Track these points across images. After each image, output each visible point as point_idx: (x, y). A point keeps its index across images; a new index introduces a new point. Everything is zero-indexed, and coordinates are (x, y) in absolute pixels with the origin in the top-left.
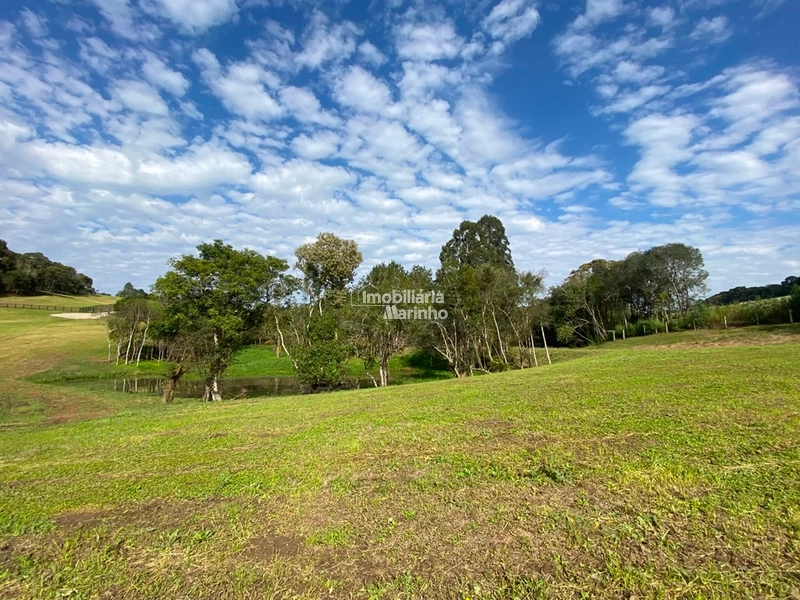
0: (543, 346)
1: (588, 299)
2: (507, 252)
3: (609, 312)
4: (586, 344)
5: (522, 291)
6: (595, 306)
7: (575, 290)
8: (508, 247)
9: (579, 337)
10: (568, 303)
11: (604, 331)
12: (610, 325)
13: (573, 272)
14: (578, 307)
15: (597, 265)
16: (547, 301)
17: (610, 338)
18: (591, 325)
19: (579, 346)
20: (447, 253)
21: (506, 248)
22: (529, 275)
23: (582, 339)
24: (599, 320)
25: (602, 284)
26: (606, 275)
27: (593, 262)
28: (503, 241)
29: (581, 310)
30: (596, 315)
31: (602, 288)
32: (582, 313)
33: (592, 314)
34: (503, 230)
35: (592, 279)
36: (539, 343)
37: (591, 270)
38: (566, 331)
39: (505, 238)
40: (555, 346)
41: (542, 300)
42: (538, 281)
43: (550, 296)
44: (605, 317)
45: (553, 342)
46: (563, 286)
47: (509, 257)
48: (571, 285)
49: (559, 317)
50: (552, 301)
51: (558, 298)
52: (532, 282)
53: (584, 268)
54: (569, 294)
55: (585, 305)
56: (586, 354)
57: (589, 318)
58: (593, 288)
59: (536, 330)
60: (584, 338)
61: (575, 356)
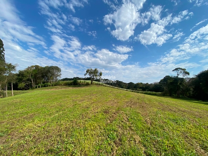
0: (11, 90)
1: (32, 76)
2: (3, 54)
3: (37, 80)
4: (28, 89)
5: (6, 70)
6: (33, 78)
7: (28, 72)
8: (4, 52)
9: (26, 87)
10: (25, 76)
11: (35, 85)
12: (37, 84)
13: (28, 67)
14: (28, 78)
15: (37, 67)
16: (17, 75)
17: (36, 88)
18: (31, 84)
19: (26, 90)
21: (3, 52)
22: (10, 64)
23: (27, 88)
24: (34, 82)
25: (37, 72)
26: (39, 70)
27: (36, 66)
28: (2, 49)
29: (29, 79)
30: (33, 81)
31: (37, 73)
32: (29, 80)
33: (32, 80)
34: (3, 45)
35: (34, 70)
36: (9, 89)
37: (34, 68)
38: (22, 85)
39: (3, 48)
40: (16, 90)
41: (15, 74)
42: (14, 67)
43: (18, 73)
44: (36, 82)
45: (16, 88)
46: (24, 71)
47: (3, 56)
48: (27, 71)
49: (20, 80)
50: (18, 75)
51: (21, 74)
52: (11, 67)
53: (32, 67)
54: (25, 74)
55: (30, 78)
56: (27, 92)
57: (31, 81)
58: (34, 73)
59: (10, 84)
60: (28, 87)
61: (23, 93)
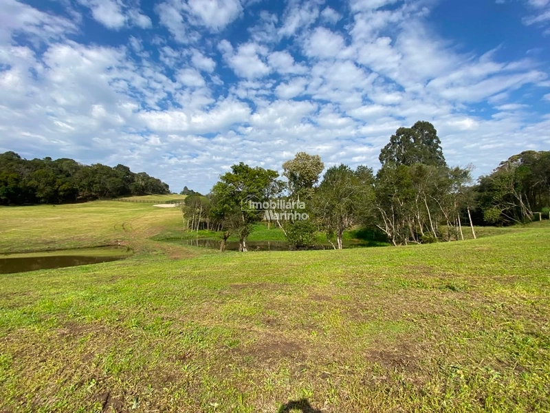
0: (470, 225)
1: (516, 186)
2: (439, 149)
3: (537, 196)
4: (512, 223)
5: (451, 182)
6: (522, 192)
7: (502, 178)
8: (439, 145)
9: (506, 218)
10: (495, 190)
11: (531, 212)
12: (535, 208)
13: (502, 164)
14: (505, 193)
15: (527, 156)
16: (475, 189)
17: (537, 219)
18: (518, 208)
19: (505, 225)
20: (385, 154)
21: (438, 147)
22: (457, 169)
23: (509, 219)
24: (526, 203)
25: (530, 173)
26: (534, 165)
27: (523, 153)
28: (435, 141)
29: (509, 196)
30: (524, 199)
31: (530, 176)
32: (508, 198)
33: (520, 198)
34: (435, 132)
35: (520, 169)
36: (465, 223)
37: (519, 160)
38: (493, 212)
39: (437, 138)
40: (481, 225)
41: (471, 188)
42: (466, 174)
43: (479, 184)
44: (532, 201)
45: (479, 220)
46: (491, 176)
47: (441, 153)
48: (500, 175)
49: (487, 201)
50: (480, 189)
51: (487, 186)
52: (461, 175)
53: (512, 159)
54: (497, 183)
55: (513, 191)
56: (509, 231)
57: (517, 202)
58: (521, 176)
59: (464, 212)
60: (511, 218)
